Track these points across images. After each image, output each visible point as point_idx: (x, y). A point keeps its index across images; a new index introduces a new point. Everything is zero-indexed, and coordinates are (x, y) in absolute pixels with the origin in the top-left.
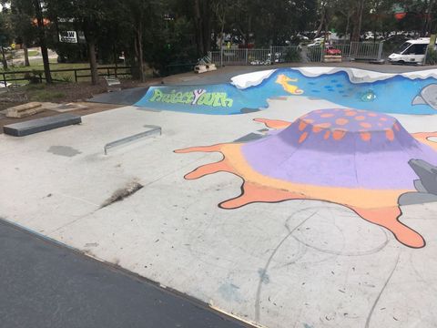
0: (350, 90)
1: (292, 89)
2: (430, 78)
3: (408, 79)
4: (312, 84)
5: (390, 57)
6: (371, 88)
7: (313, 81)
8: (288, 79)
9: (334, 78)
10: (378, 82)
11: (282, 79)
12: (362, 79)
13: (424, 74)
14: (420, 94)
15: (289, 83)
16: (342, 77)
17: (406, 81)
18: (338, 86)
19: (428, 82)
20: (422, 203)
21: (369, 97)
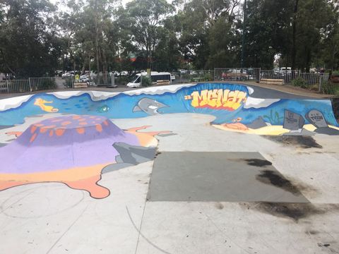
0: (92, 106)
1: (48, 109)
2: (142, 94)
3: (128, 95)
4: (64, 104)
5: (128, 85)
6: (106, 103)
7: (65, 102)
8: (45, 102)
9: (81, 98)
10: (109, 99)
11: (39, 102)
12: (100, 97)
13: (138, 92)
14: (137, 105)
15: (45, 104)
16: (86, 97)
17: (127, 97)
18: (84, 104)
19: (141, 97)
20: (117, 169)
21: (104, 110)
